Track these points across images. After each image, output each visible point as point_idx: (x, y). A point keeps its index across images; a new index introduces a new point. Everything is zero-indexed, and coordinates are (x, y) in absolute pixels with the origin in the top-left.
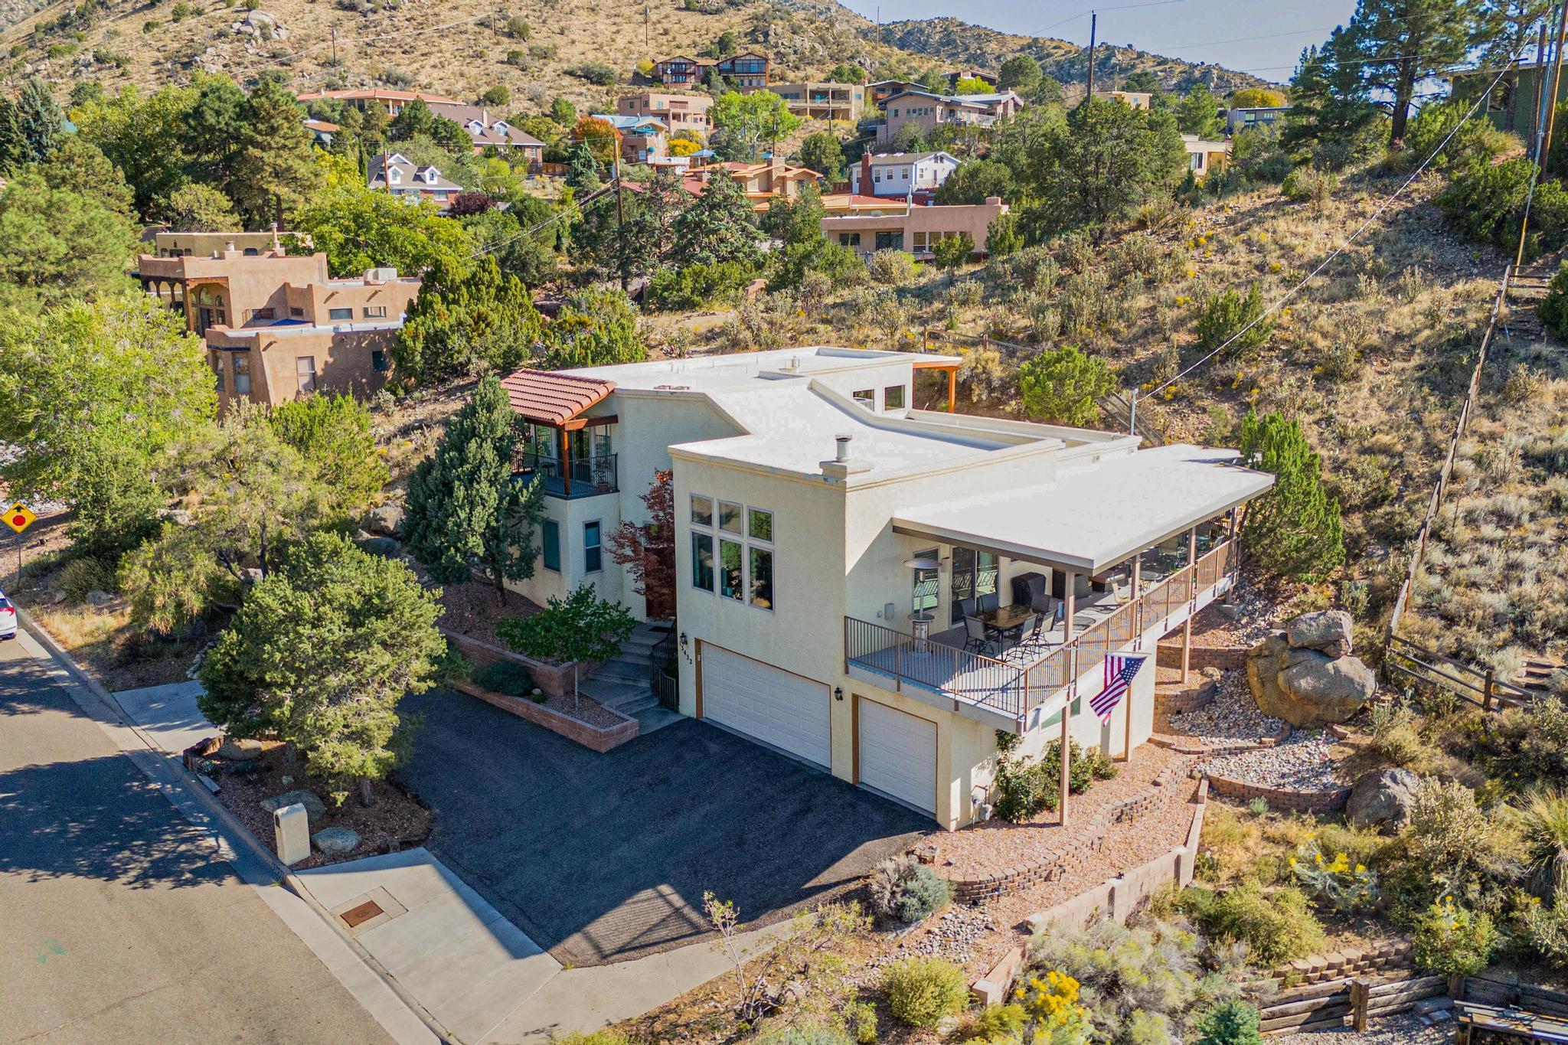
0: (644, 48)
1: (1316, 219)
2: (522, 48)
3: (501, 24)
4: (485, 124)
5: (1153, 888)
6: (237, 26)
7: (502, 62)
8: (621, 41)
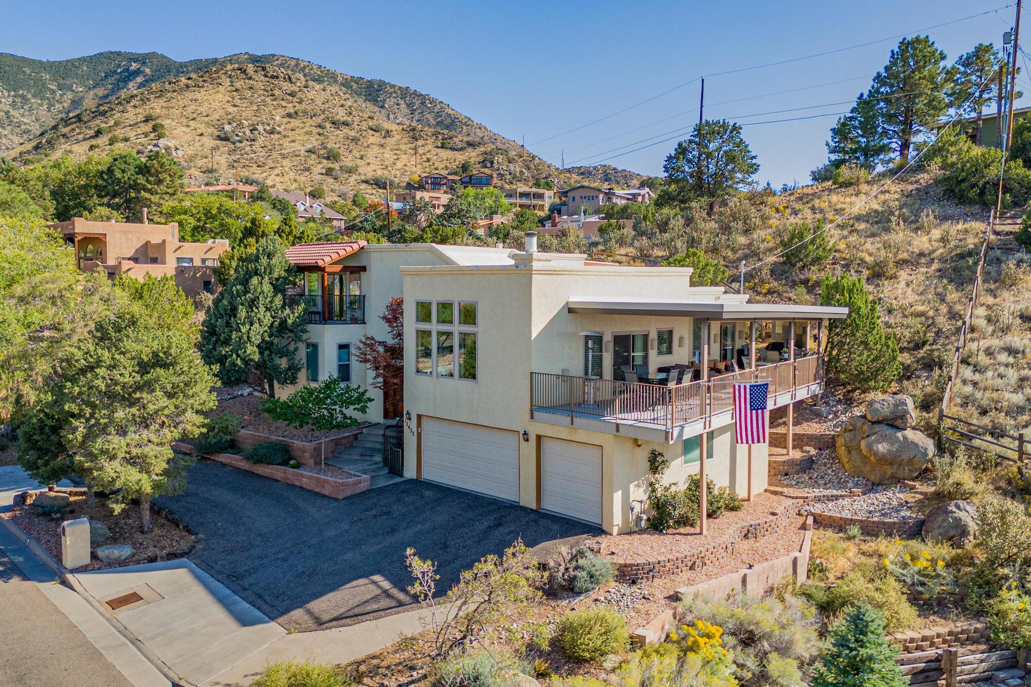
0: (414, 169)
1: (857, 195)
2: (336, 166)
3: (322, 152)
4: (308, 204)
5: (777, 580)
6: (150, 148)
7: (322, 174)
8: (399, 165)
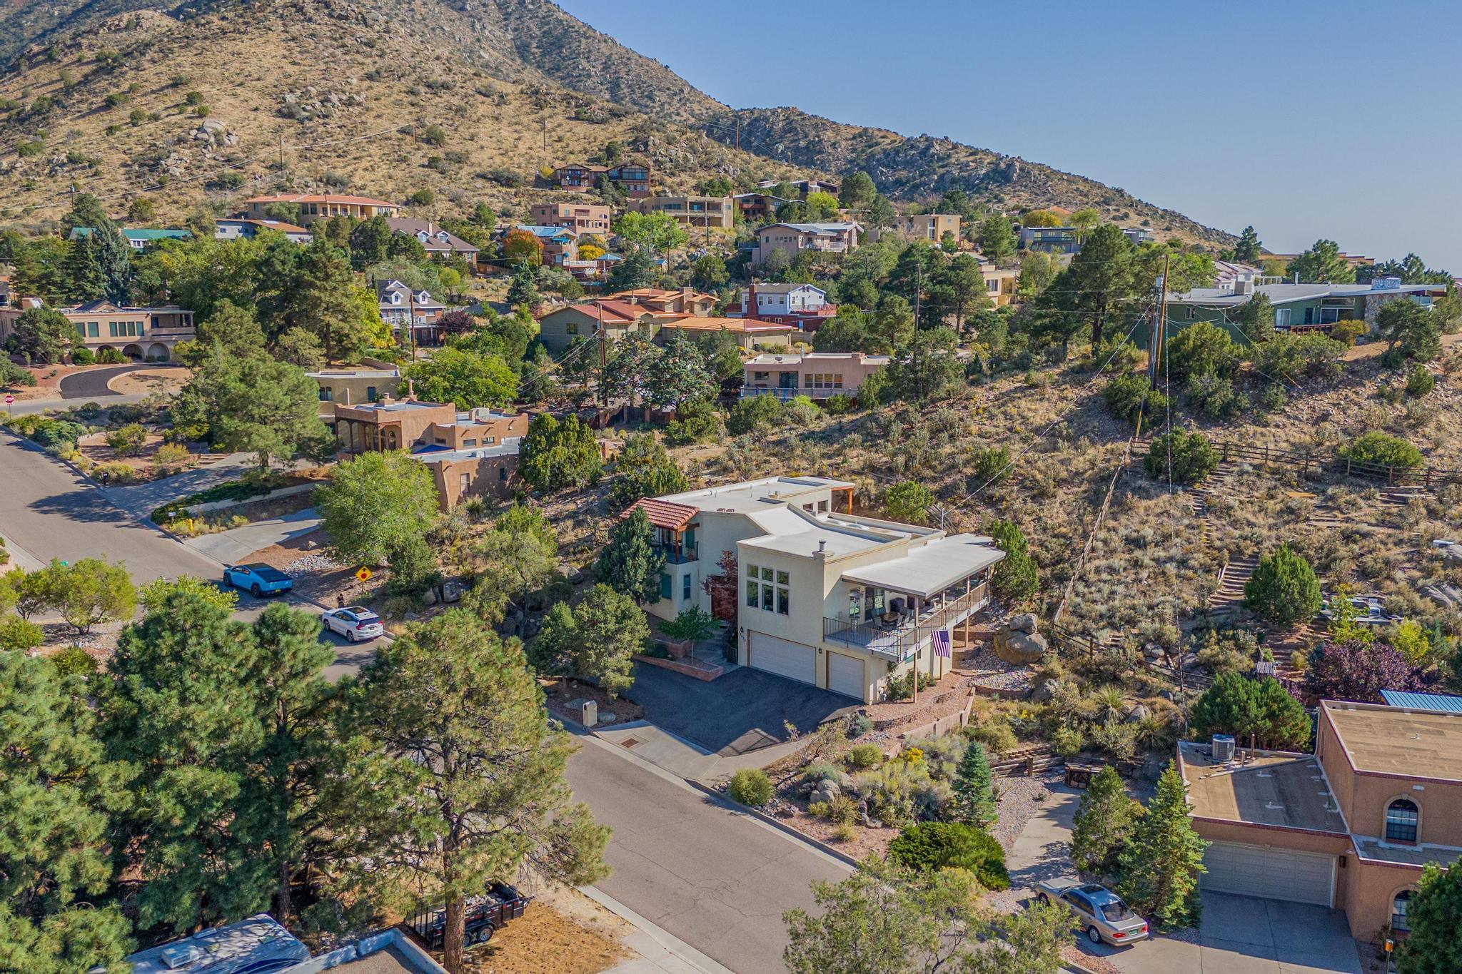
0: (543, 154)
2: (440, 153)
3: (420, 131)
4: (431, 234)
6: (194, 132)
7: (423, 166)
8: (522, 147)
